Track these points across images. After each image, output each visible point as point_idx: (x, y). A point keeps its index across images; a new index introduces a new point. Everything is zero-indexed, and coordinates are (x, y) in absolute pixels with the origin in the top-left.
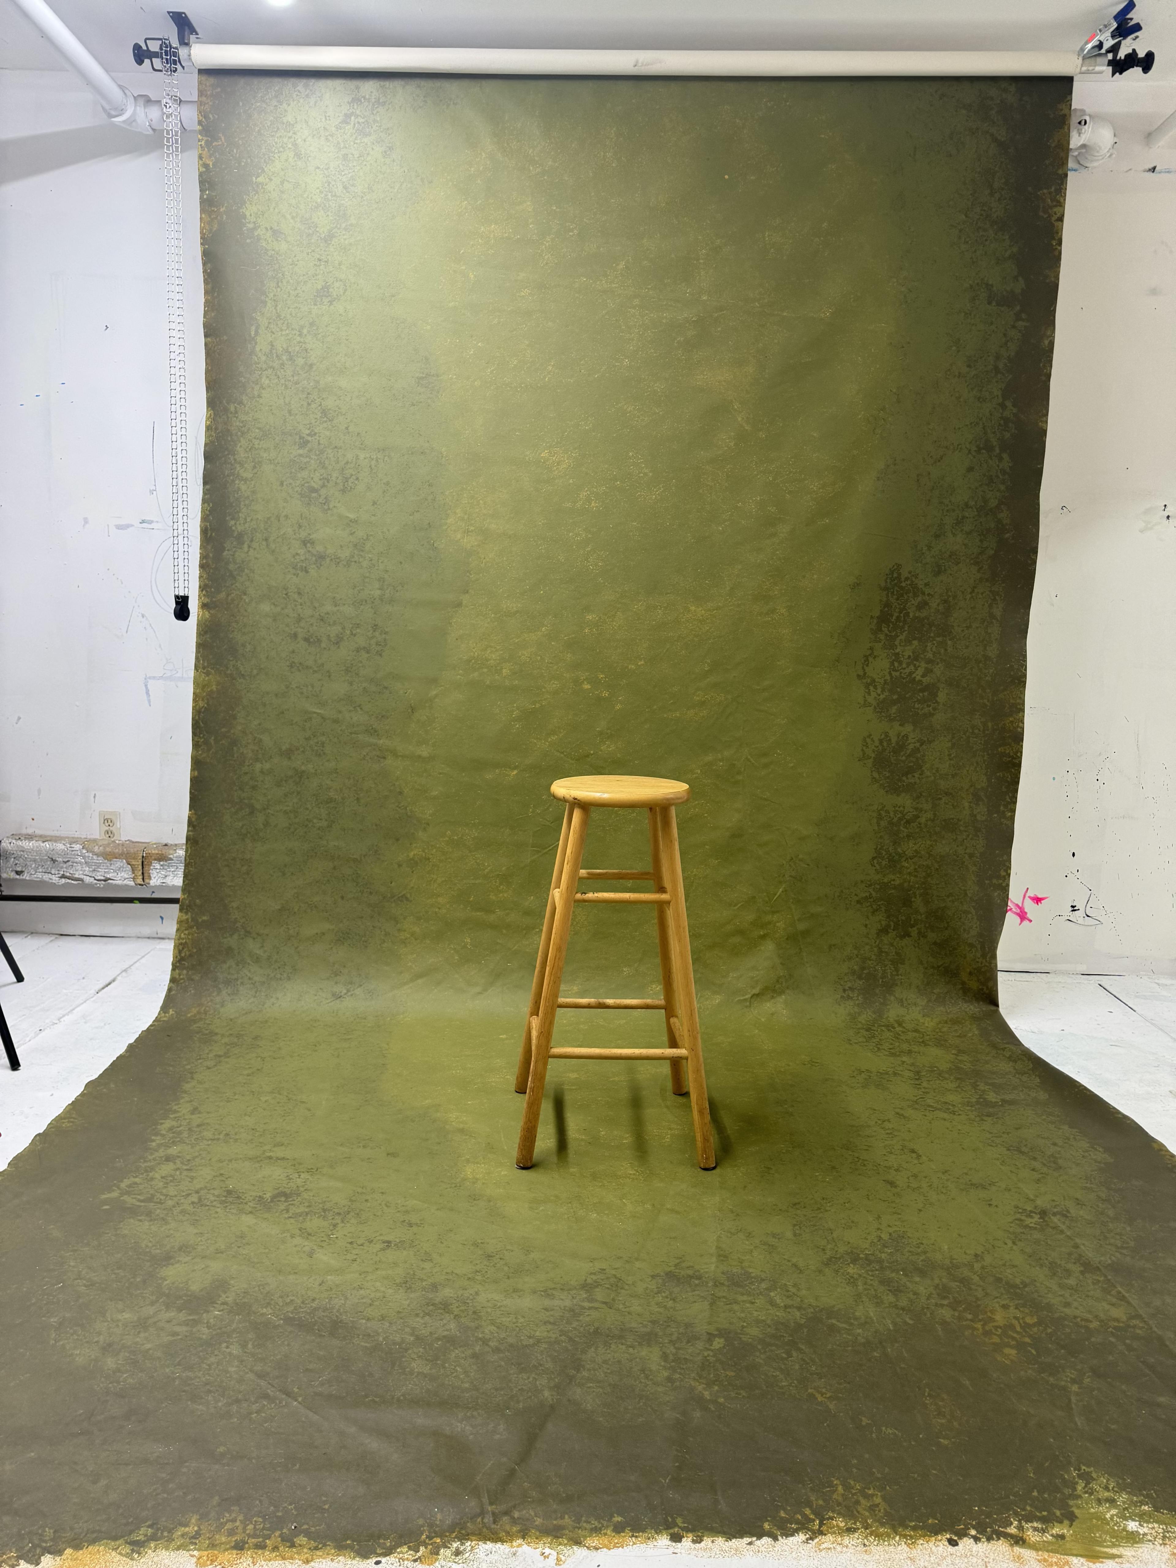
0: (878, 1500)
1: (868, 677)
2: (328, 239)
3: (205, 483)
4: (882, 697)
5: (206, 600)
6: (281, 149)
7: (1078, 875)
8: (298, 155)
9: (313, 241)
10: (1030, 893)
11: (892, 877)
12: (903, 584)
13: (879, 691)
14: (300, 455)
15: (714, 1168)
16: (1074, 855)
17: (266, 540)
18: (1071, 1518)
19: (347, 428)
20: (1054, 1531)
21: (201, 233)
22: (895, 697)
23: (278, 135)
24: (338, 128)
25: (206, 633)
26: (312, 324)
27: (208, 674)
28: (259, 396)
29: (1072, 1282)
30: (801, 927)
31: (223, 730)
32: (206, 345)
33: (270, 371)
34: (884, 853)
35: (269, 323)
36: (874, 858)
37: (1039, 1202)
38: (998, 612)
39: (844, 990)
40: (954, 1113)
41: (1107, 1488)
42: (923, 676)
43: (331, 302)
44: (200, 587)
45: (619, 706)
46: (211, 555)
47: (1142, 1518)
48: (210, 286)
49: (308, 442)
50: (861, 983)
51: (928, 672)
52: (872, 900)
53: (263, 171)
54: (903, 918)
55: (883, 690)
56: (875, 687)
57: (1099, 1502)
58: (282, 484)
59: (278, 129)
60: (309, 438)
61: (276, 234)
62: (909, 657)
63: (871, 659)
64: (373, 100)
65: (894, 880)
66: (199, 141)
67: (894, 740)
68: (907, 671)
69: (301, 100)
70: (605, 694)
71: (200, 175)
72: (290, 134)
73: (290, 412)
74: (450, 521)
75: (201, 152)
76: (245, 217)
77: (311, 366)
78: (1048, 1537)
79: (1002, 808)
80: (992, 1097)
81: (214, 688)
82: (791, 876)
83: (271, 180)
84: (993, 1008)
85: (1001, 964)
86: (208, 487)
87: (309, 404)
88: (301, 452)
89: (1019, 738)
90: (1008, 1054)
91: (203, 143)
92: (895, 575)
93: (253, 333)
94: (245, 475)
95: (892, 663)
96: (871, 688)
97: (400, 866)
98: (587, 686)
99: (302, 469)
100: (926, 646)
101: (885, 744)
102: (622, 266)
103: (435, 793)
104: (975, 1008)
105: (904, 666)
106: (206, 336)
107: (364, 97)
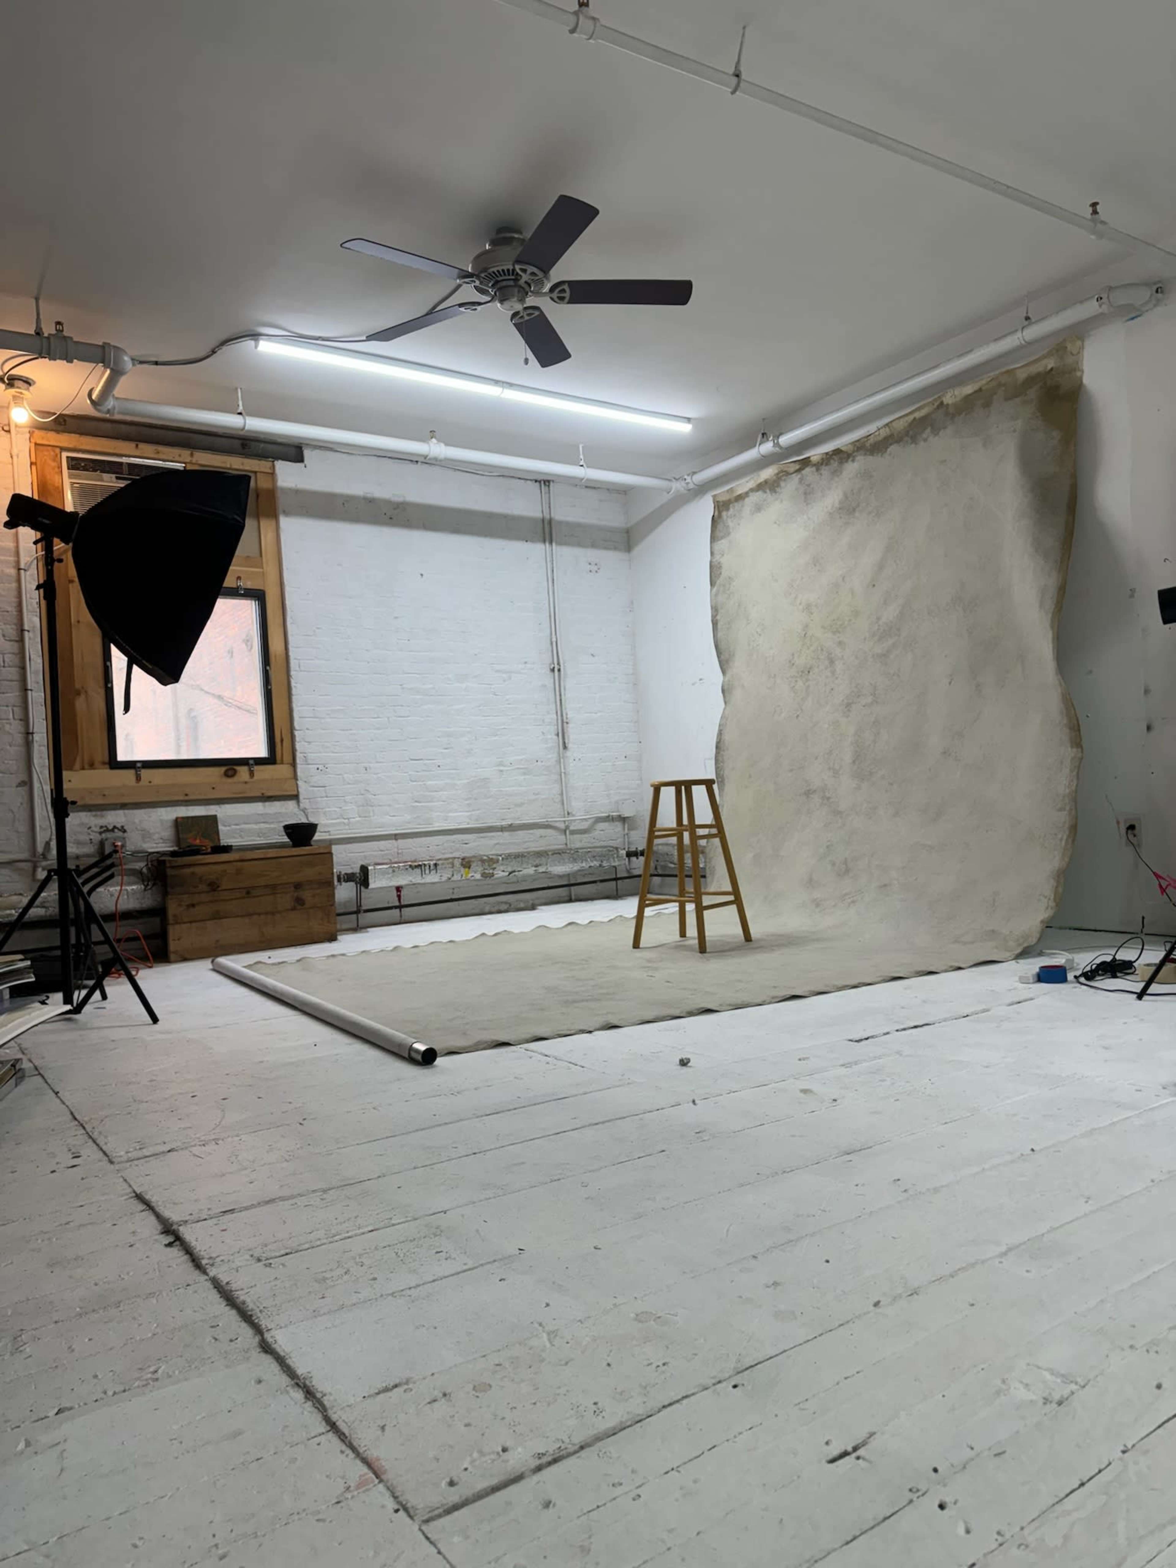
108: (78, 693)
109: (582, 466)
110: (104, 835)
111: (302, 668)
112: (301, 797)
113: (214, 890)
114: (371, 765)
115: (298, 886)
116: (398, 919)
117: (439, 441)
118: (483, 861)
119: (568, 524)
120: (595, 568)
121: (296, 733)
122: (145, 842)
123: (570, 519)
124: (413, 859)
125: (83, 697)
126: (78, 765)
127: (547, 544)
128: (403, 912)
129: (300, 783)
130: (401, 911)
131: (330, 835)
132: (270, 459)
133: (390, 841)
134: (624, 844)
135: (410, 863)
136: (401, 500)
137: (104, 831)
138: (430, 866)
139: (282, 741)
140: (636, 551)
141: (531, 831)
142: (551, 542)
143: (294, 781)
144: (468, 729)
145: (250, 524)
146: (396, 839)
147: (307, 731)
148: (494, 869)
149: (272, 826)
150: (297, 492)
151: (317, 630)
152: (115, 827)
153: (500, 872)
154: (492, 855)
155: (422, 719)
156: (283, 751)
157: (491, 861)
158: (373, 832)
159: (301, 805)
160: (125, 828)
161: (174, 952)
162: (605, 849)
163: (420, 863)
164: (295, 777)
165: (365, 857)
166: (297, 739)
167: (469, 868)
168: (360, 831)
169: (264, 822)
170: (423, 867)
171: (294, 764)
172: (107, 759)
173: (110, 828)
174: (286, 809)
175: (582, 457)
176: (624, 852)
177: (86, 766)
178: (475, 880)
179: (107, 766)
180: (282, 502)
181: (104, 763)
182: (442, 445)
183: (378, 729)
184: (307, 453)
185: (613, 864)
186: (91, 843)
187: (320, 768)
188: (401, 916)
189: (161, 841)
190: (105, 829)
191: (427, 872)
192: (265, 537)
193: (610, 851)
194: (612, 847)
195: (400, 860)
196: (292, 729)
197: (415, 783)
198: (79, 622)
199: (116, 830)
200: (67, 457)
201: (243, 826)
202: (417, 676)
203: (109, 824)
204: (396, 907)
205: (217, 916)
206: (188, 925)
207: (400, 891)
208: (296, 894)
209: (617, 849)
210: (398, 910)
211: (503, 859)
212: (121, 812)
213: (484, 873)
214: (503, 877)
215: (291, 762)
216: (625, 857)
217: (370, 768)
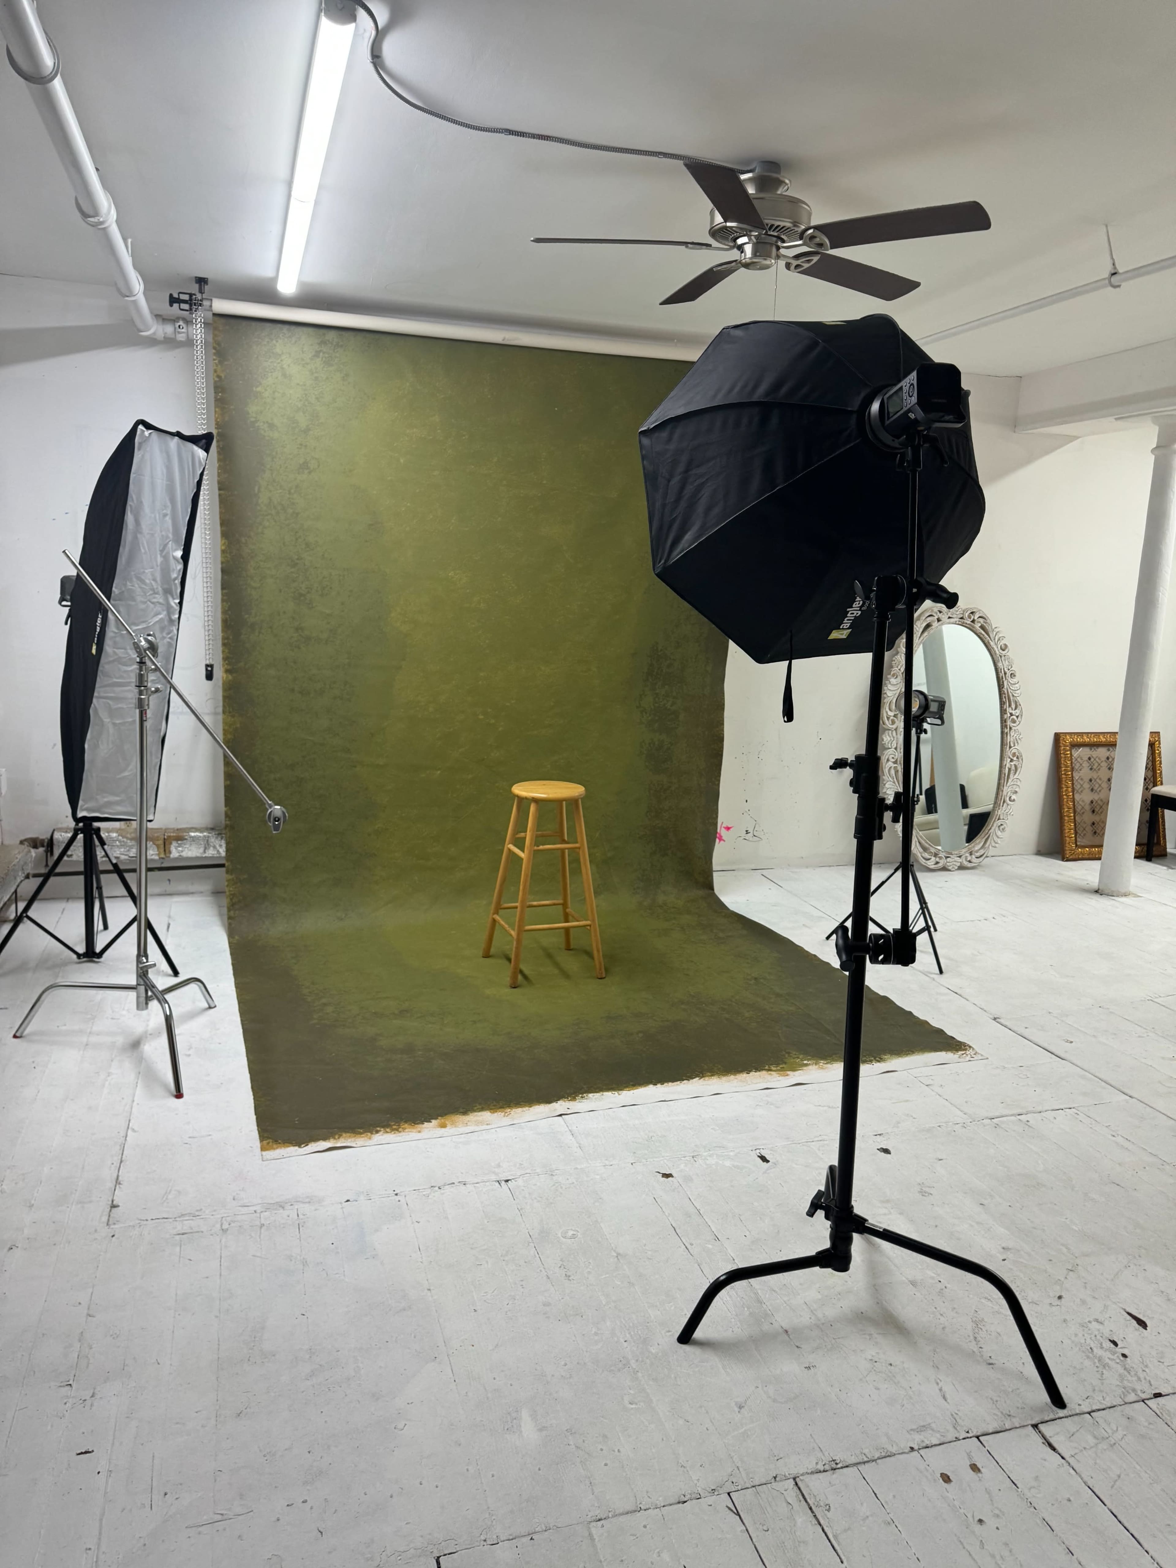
0: (720, 1067)
1: (642, 707)
2: (306, 431)
3: (223, 588)
4: (650, 718)
5: (229, 667)
6: (272, 370)
7: (749, 813)
8: (284, 375)
9: (296, 432)
10: (724, 825)
11: (657, 822)
12: (659, 654)
13: (648, 715)
14: (292, 572)
15: (604, 978)
16: (747, 801)
17: (271, 628)
18: (785, 1063)
19: (323, 555)
20: (781, 1066)
21: (216, 420)
22: (657, 718)
23: (270, 361)
24: (311, 359)
25: (230, 689)
26: (297, 487)
27: (233, 716)
28: (262, 533)
29: (772, 1000)
30: (610, 854)
31: (247, 753)
32: (220, 495)
33: (269, 517)
34: (653, 808)
35: (268, 485)
36: (647, 812)
37: (753, 975)
38: (709, 669)
39: (634, 889)
40: (705, 944)
41: (795, 1055)
42: (671, 706)
43: (310, 473)
44: (223, 658)
45: (500, 729)
46: (231, 637)
47: (808, 1060)
48: (221, 457)
49: (297, 564)
50: (642, 884)
51: (673, 703)
52: (647, 836)
53: (261, 384)
54: (664, 845)
55: (650, 715)
56: (646, 713)
57: (794, 1058)
58: (280, 591)
59: (270, 357)
60: (298, 561)
61: (271, 426)
62: (663, 695)
63: (643, 697)
64: (335, 343)
65: (658, 824)
66: (214, 360)
67: (657, 743)
68: (663, 703)
69: (286, 339)
70: (493, 721)
71: (215, 382)
72: (279, 361)
73: (284, 544)
74: (393, 615)
75: (215, 368)
76: (248, 413)
77: (297, 514)
78: (779, 1068)
79: (713, 779)
80: (721, 935)
81: (238, 725)
82: (603, 826)
83: (266, 390)
84: (712, 892)
85: (715, 868)
86: (224, 591)
87: (297, 539)
88: (292, 570)
89: (721, 740)
90: (723, 914)
91: (217, 361)
92: (655, 648)
93: (256, 491)
94: (253, 584)
95: (654, 699)
96: (644, 714)
97: (369, 835)
98: (481, 717)
99: (294, 581)
100: (672, 689)
101: (652, 745)
102: (495, 459)
104: (701, 893)
105: (661, 700)
106: (220, 489)
107: (329, 341)
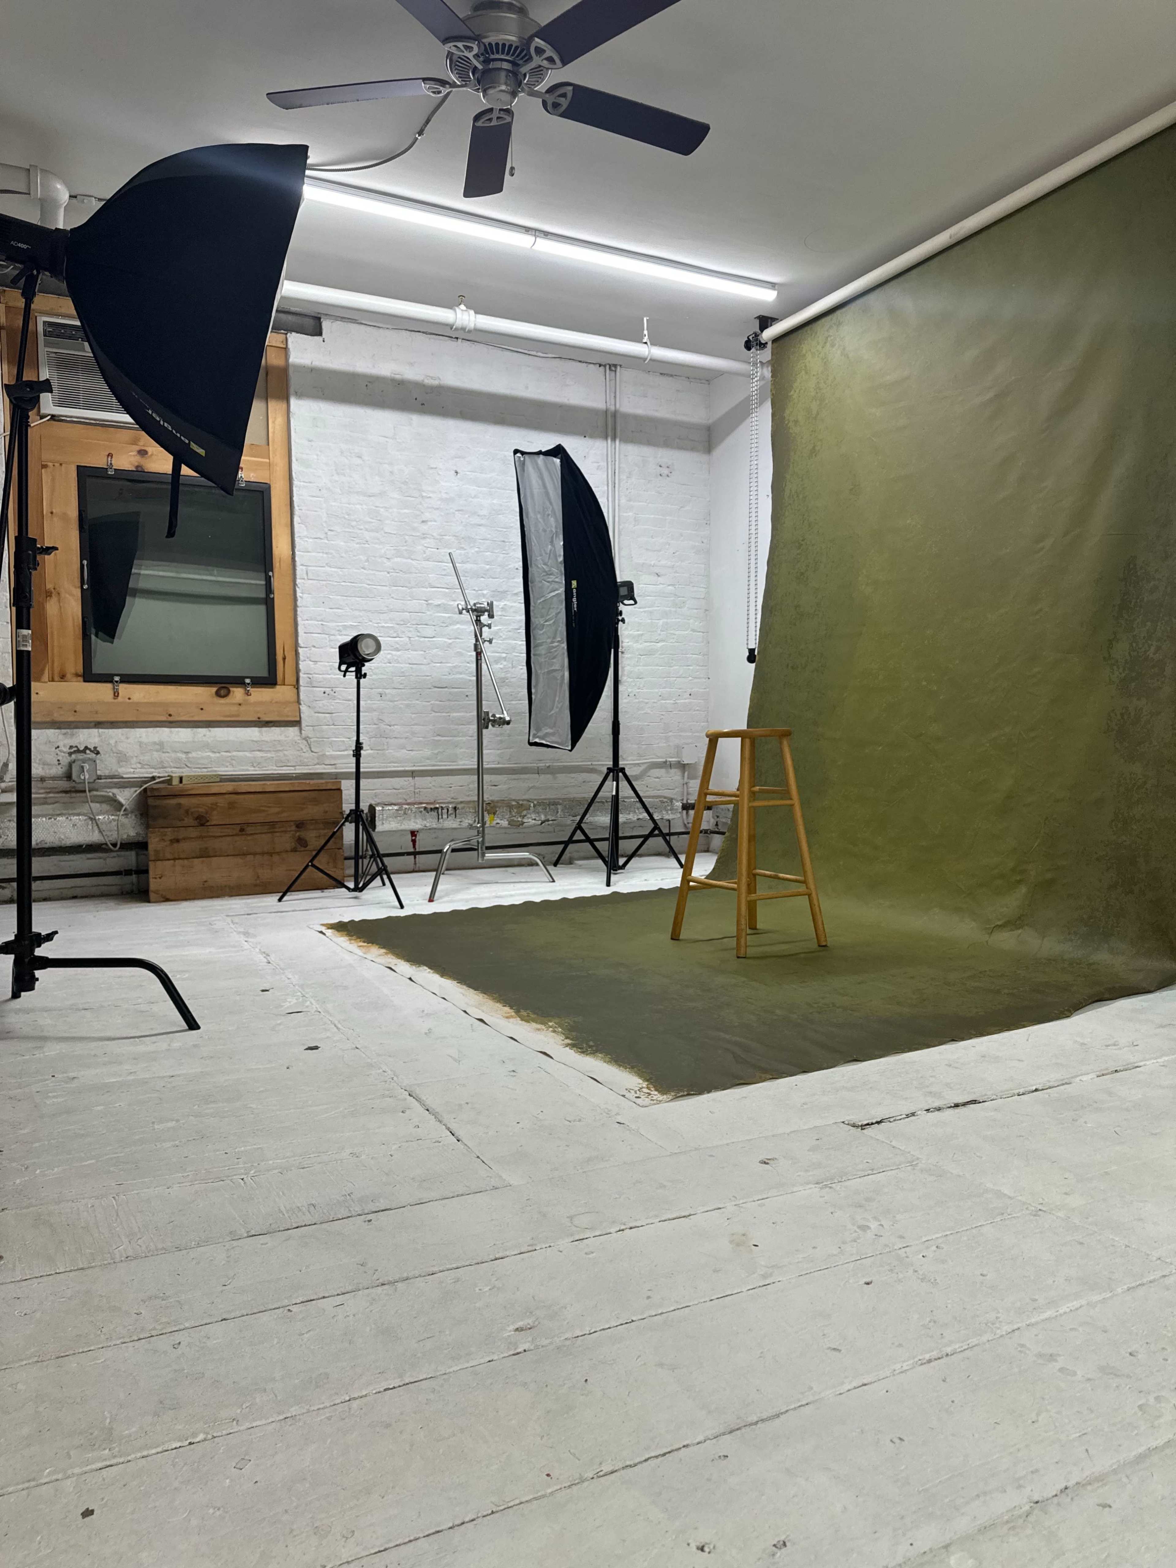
1: (1113, 658)
4: (1123, 675)
5: (761, 649)
11: (1124, 838)
12: (1138, 573)
13: (1121, 670)
14: (798, 554)
17: (781, 609)
19: (818, 531)
22: (1134, 674)
24: (823, 347)
25: (759, 669)
26: (807, 472)
28: (784, 523)
30: (1049, 876)
33: (789, 507)
34: (1120, 816)
35: (790, 477)
36: (1112, 821)
42: (1154, 654)
43: (816, 455)
44: (759, 642)
45: (942, 697)
49: (802, 545)
50: (1085, 929)
51: (1158, 648)
52: (1107, 858)
53: (793, 387)
54: (1129, 876)
55: (1124, 670)
56: (1118, 667)
60: (802, 543)
61: (796, 423)
62: (1144, 637)
63: (1114, 643)
65: (1125, 841)
67: (1133, 714)
68: (1143, 650)
70: (935, 688)
74: (860, 578)
75: (772, 388)
76: (785, 418)
77: (805, 497)
82: (1045, 833)
87: (803, 522)
88: (798, 552)
92: (1131, 566)
93: (784, 486)
95: (1131, 645)
96: (1115, 667)
99: (798, 562)
100: (1157, 626)
101: (1125, 717)
103: (839, 763)
105: (1140, 646)
107: (834, 323)
108: (49, 594)
109: (646, 343)
110: (73, 756)
111: (310, 576)
112: (304, 724)
113: (202, 825)
114: (387, 691)
115: (300, 825)
116: (411, 867)
117: (469, 307)
118: (510, 807)
119: (636, 417)
120: (665, 471)
121: (300, 650)
122: (121, 767)
123: (640, 412)
124: (432, 801)
125: (54, 599)
126: (46, 677)
127: (609, 441)
128: (417, 859)
129: (303, 708)
130: (415, 858)
131: (336, 768)
132: (282, 331)
133: (406, 779)
134: (683, 794)
135: (424, 805)
136: (435, 383)
137: (75, 752)
138: (448, 810)
139: (284, 659)
140: (717, 452)
141: (573, 775)
142: (614, 439)
143: (297, 704)
144: (504, 655)
145: (257, 407)
146: (413, 777)
147: (313, 649)
148: (524, 817)
149: (269, 755)
150: (313, 370)
151: (329, 533)
152: (86, 748)
153: (530, 820)
154: (523, 800)
155: (450, 641)
156: (284, 670)
157: (521, 807)
158: (387, 767)
159: (303, 732)
160: (98, 749)
161: (154, 892)
162: (658, 800)
163: (437, 806)
164: (298, 702)
165: (376, 795)
166: (301, 657)
167: (494, 814)
168: (371, 765)
169: (259, 751)
170: (440, 810)
171: (297, 686)
172: (80, 670)
173: (82, 748)
174: (286, 737)
175: (646, 332)
176: (679, 804)
177: (56, 678)
178: (501, 828)
179: (81, 679)
180: (294, 381)
181: (77, 675)
182: (472, 312)
183: (397, 650)
184: (326, 325)
185: (667, 817)
186: (59, 764)
187: (327, 693)
188: (415, 864)
189: (139, 766)
190: (76, 749)
191: (445, 816)
192: (274, 422)
193: (662, 802)
194: (665, 798)
195: (417, 800)
196: (296, 645)
197: (437, 714)
198: (52, 513)
199: (88, 752)
200: (44, 322)
201: (235, 753)
202: (447, 590)
203: (80, 743)
204: (409, 854)
205: (204, 854)
206: (172, 862)
207: (416, 836)
208: (298, 834)
209: (671, 800)
210: (412, 857)
211: (534, 806)
212: (95, 731)
213: (513, 820)
214: (535, 825)
215: (295, 683)
216: (680, 810)
217: (386, 694)
